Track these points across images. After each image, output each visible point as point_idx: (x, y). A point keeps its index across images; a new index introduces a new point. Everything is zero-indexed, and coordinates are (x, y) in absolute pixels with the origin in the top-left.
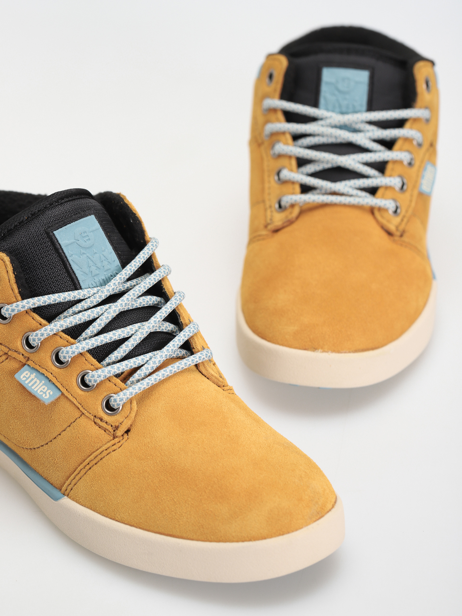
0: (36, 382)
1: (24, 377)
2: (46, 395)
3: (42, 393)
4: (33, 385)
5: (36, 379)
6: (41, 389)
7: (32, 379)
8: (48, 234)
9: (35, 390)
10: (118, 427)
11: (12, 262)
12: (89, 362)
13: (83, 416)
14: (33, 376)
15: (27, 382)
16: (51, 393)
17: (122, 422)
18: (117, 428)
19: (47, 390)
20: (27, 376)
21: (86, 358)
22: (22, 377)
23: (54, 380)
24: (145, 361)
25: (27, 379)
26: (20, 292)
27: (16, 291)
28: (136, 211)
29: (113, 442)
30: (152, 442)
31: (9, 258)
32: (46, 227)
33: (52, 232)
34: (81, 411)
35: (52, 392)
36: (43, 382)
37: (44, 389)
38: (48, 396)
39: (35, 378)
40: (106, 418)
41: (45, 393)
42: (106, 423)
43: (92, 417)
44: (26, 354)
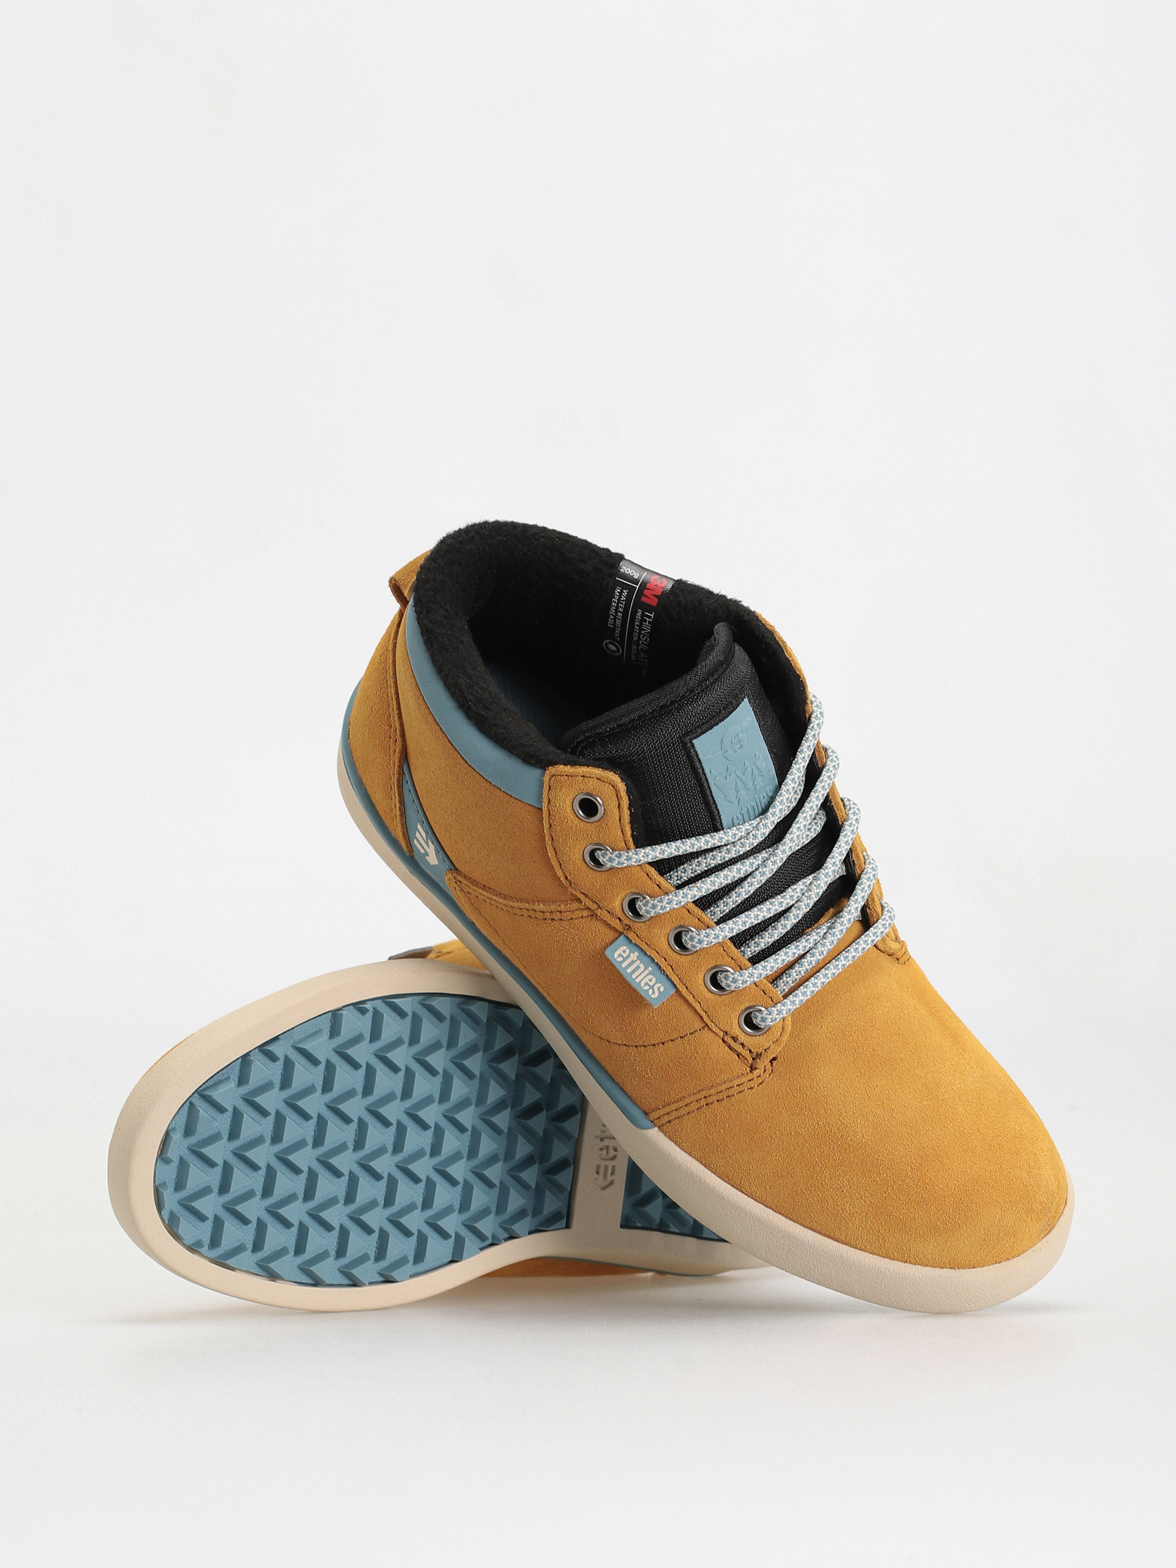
0: (638, 967)
1: (620, 955)
2: (654, 993)
3: (647, 987)
4: (633, 971)
5: (639, 962)
6: (646, 980)
7: (633, 962)
8: (684, 745)
9: (637, 980)
10: (761, 1055)
11: (628, 792)
12: (728, 954)
13: (706, 1029)
14: (635, 955)
15: (624, 965)
16: (662, 989)
17: (768, 1049)
18: (759, 1055)
19: (656, 983)
20: (625, 955)
21: (725, 949)
22: (616, 956)
23: (669, 971)
24: (807, 949)
25: (625, 959)
26: (634, 837)
27: (629, 832)
28: (800, 671)
29: (750, 1076)
30: (812, 1087)
31: (625, 785)
32: (682, 733)
33: (691, 742)
34: (704, 1022)
35: (662, 987)
36: (650, 969)
37: (650, 980)
38: (656, 995)
39: (636, 960)
40: (742, 1038)
41: (652, 987)
42: (743, 1045)
43: (722, 1034)
44: (626, 921)
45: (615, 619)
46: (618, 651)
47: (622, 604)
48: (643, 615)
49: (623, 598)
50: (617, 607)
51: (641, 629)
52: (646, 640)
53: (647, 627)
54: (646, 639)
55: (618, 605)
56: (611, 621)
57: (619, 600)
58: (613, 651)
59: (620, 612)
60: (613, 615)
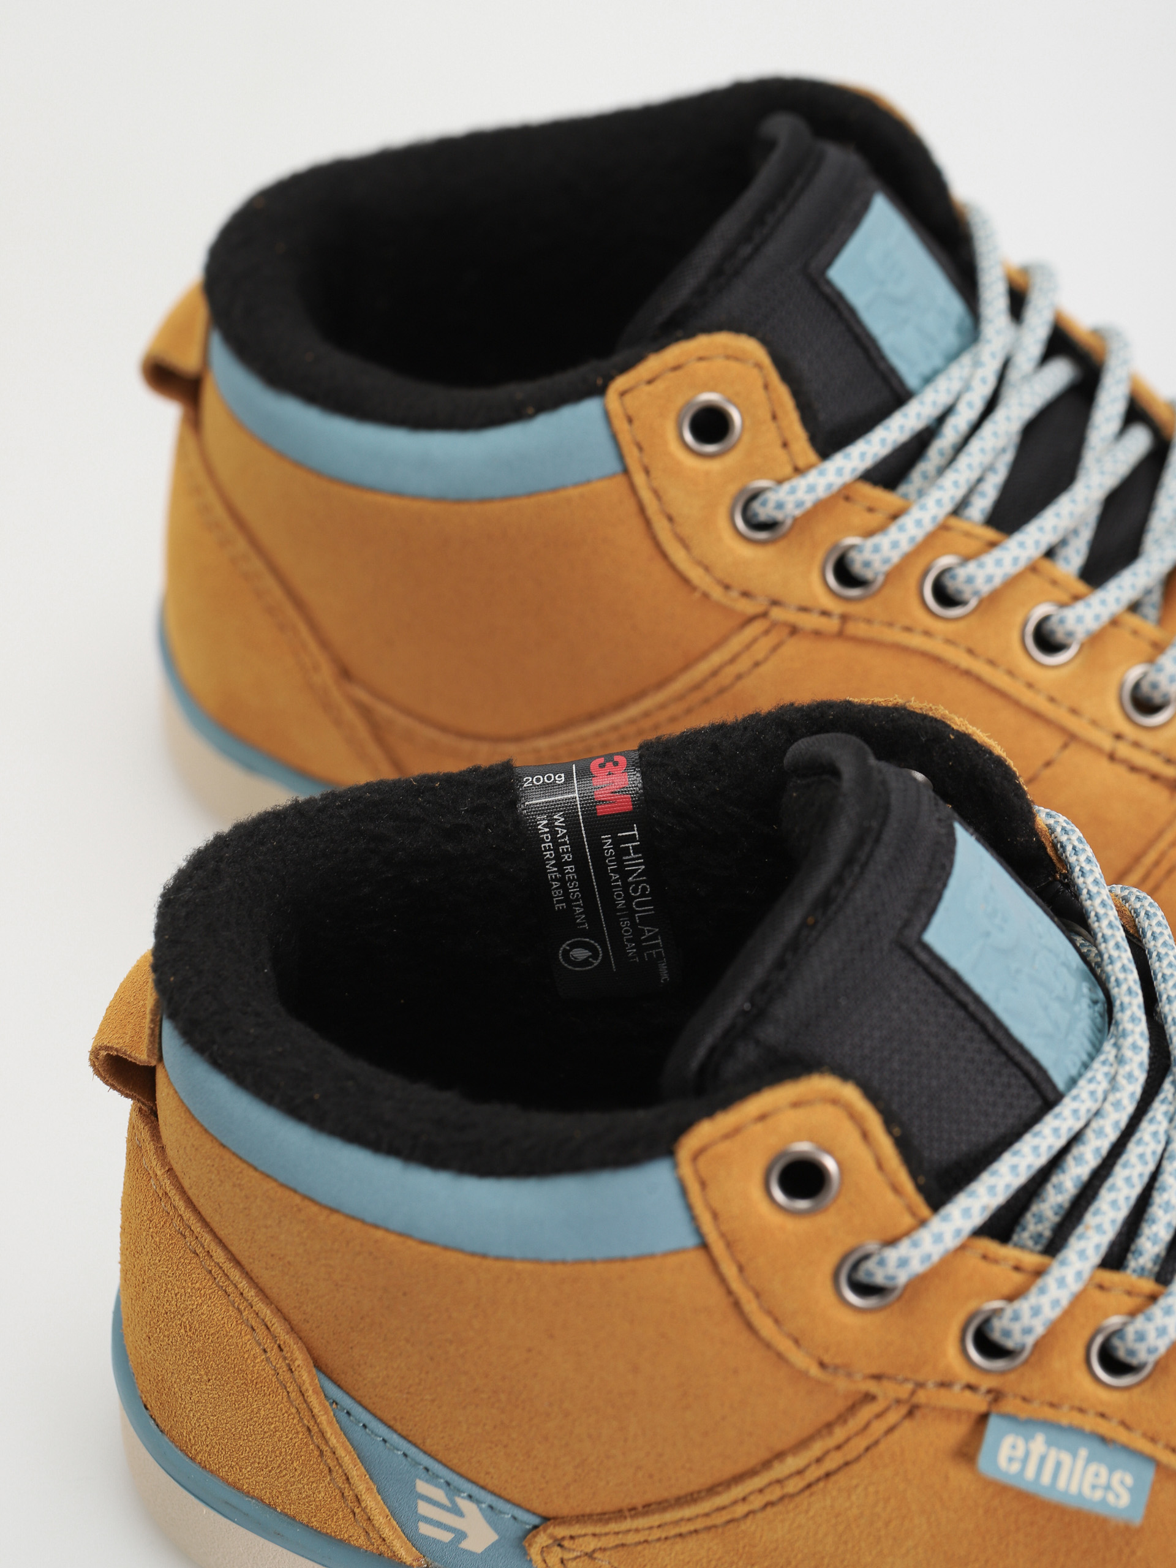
1: (1011, 1459)
2: (1117, 1496)
3: (1100, 1492)
4: (1055, 1477)
5: (1054, 1451)
6: (1089, 1479)
9: (1073, 1490)
14: (1038, 1444)
15: (1030, 1473)
19: (1111, 1474)
20: (1019, 1454)
22: (1002, 1461)
23: (1123, 1436)
25: (1024, 1462)
26: (920, 1189)
27: (908, 1185)
35: (1127, 1474)
36: (1083, 1452)
37: (1097, 1476)
38: (1124, 1494)
39: (1048, 1452)
41: (1108, 1487)
44: (986, 1383)
45: (564, 886)
46: (595, 956)
47: (565, 843)
48: (616, 842)
49: (562, 832)
50: (558, 857)
51: (624, 875)
52: (643, 895)
53: (636, 863)
54: (644, 889)
55: (556, 850)
56: (557, 894)
57: (554, 840)
58: (586, 962)
59: (567, 863)
60: (556, 879)
